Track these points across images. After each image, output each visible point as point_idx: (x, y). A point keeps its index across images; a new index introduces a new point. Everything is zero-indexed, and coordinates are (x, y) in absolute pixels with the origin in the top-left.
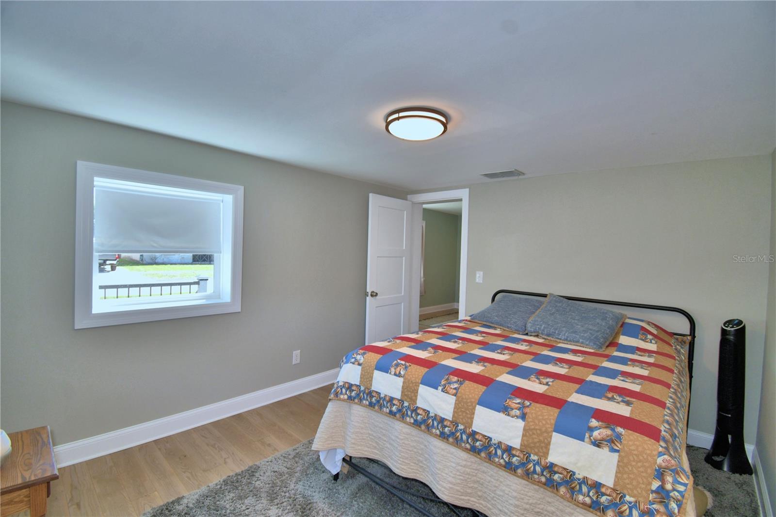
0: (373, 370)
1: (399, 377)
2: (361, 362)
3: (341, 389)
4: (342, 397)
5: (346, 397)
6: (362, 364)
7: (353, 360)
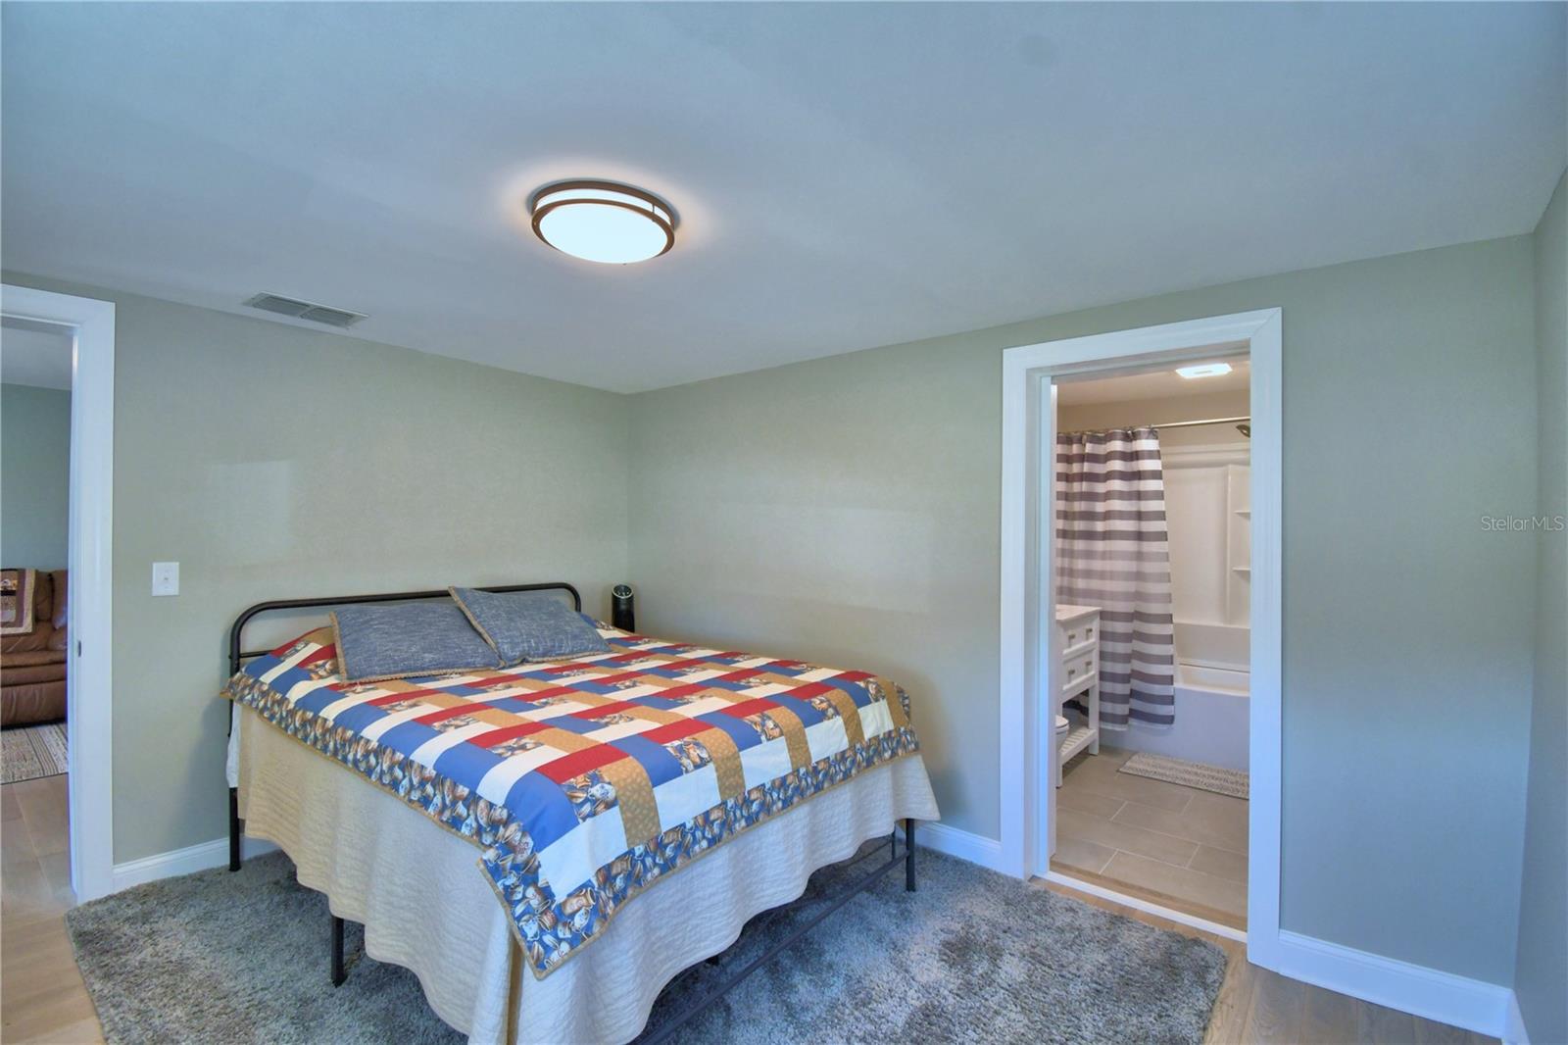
0: (652, 791)
1: (705, 765)
2: (612, 795)
3: (541, 942)
4: (555, 956)
5: (565, 947)
6: (616, 799)
7: (587, 809)
